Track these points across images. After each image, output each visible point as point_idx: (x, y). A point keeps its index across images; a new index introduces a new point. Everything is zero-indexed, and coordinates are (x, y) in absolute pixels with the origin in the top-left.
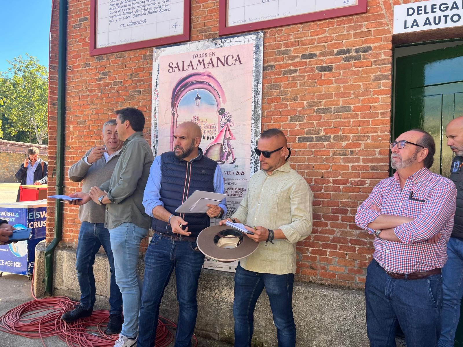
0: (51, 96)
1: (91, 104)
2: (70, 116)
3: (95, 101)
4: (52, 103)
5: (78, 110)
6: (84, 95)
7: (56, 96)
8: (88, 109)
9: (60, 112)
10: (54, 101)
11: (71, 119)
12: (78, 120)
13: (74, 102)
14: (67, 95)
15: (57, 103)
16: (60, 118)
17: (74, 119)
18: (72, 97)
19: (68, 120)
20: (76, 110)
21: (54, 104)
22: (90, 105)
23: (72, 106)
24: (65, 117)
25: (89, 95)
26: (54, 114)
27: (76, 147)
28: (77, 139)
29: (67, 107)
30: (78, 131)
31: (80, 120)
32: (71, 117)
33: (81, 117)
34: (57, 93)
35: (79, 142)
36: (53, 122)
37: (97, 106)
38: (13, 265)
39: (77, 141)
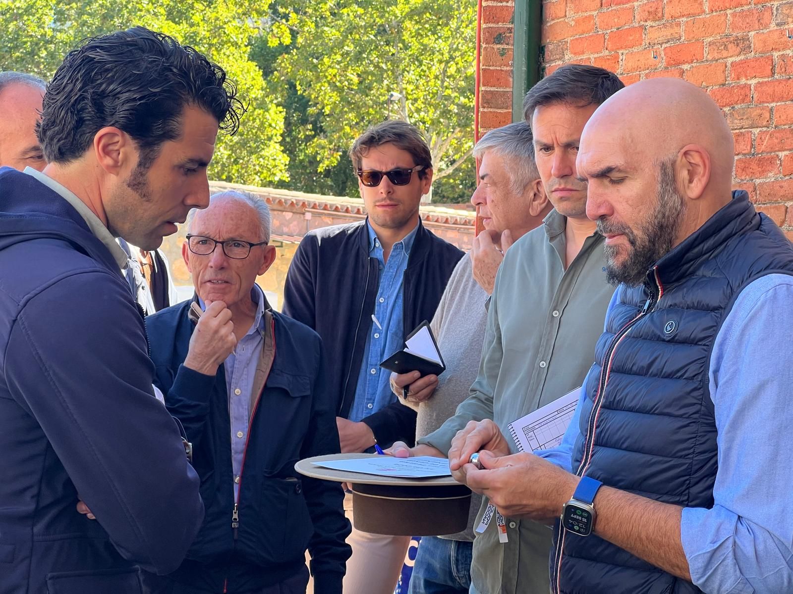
0: (490, 3)
1: (649, 23)
3: (666, 10)
4: (491, 35)
5: (592, 56)
7: (509, 4)
8: (635, 50)
9: (524, 69)
10: (500, 25)
13: (577, 21)
15: (510, 30)
20: (585, 57)
21: (499, 38)
22: (643, 28)
23: (569, 40)
26: (498, 82)
29: (551, 47)
36: (496, 115)
37: (676, 29)
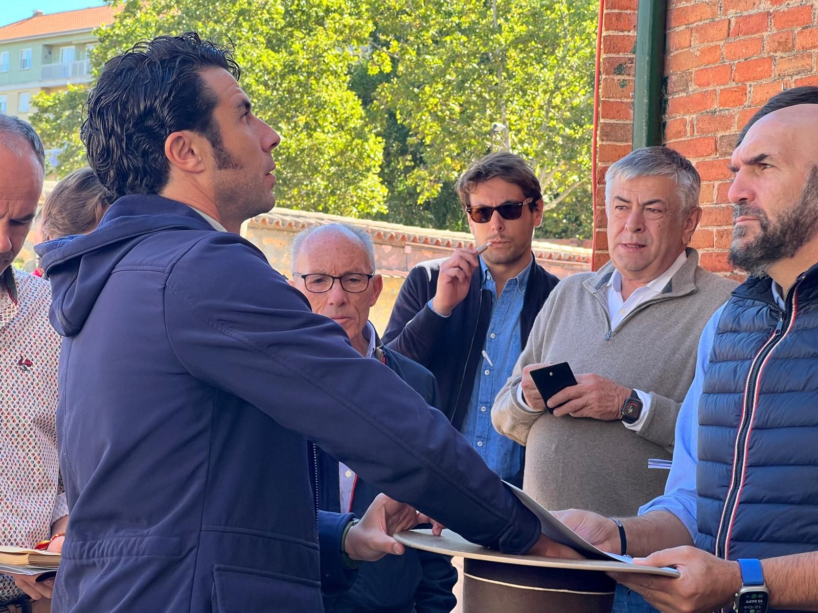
0: (611, 33)
1: (779, 54)
2: (687, 118)
3: (797, 41)
4: (612, 65)
5: (718, 88)
6: (750, 16)
7: (631, 33)
8: (764, 81)
9: (646, 101)
10: (621, 55)
11: (688, 129)
12: (719, 135)
13: (702, 52)
14: (672, 23)
15: (631, 60)
16: (645, 128)
17: (702, 131)
18: (698, 29)
19: (679, 134)
20: (710, 88)
21: (619, 69)
22: (772, 59)
23: (693, 70)
24: (664, 124)
25: (769, 14)
26: (618, 114)
27: (711, 255)
28: (713, 217)
29: (674, 78)
30: (717, 183)
31: (727, 133)
32: (691, 122)
33: (732, 117)
34: (634, 18)
35: (721, 235)
36: (615, 148)
37: (808, 61)
39: (714, 229)
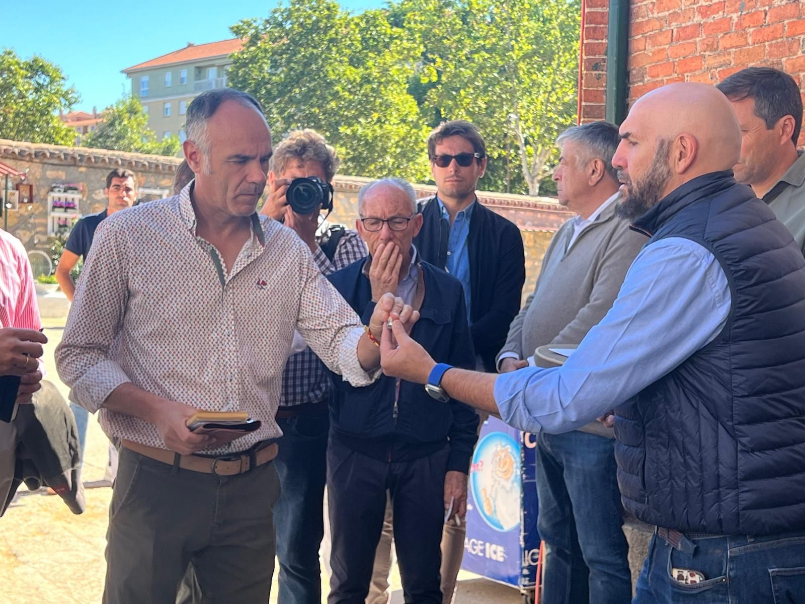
0: (590, 41)
1: (707, 53)
3: (720, 43)
4: (590, 64)
6: (687, 27)
7: (604, 41)
8: (697, 73)
9: (614, 88)
10: (597, 57)
13: (654, 53)
14: (633, 33)
15: (604, 60)
16: (614, 108)
18: (650, 37)
20: (659, 79)
21: (596, 67)
22: (703, 57)
23: (647, 66)
24: (628, 105)
25: (700, 25)
26: (595, 99)
29: (634, 72)
34: (606, 30)
37: (727, 57)
38: (483, 551)
